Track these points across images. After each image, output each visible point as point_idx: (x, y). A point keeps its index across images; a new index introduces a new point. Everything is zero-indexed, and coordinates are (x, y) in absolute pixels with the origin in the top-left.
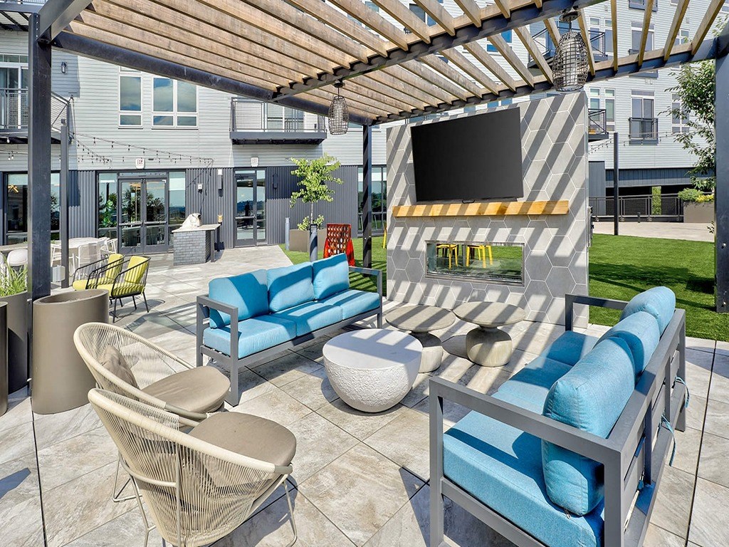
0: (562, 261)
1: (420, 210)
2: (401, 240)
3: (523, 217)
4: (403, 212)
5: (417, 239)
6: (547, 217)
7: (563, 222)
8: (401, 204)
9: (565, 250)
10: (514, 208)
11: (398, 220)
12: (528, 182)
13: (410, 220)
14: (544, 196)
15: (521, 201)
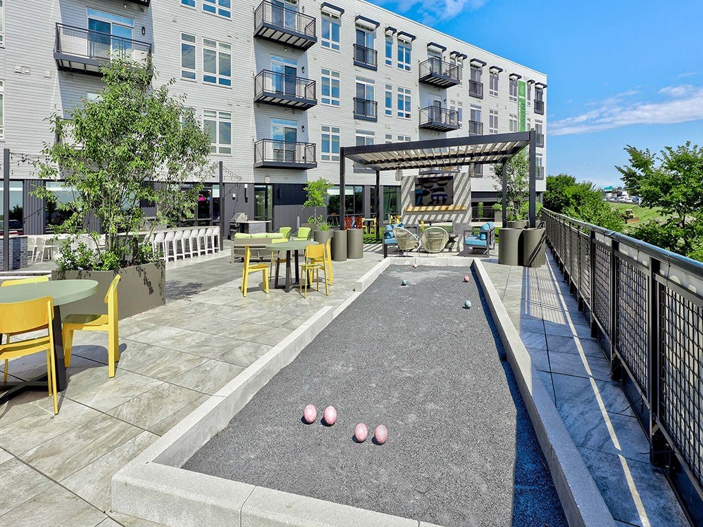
0: (465, 224)
1: (417, 209)
2: (408, 221)
3: (453, 211)
4: (410, 209)
5: (415, 220)
6: (461, 211)
7: (465, 212)
8: (408, 206)
9: (465, 221)
10: (451, 207)
11: (406, 212)
12: (455, 200)
13: (413, 212)
14: (459, 204)
15: (452, 206)
